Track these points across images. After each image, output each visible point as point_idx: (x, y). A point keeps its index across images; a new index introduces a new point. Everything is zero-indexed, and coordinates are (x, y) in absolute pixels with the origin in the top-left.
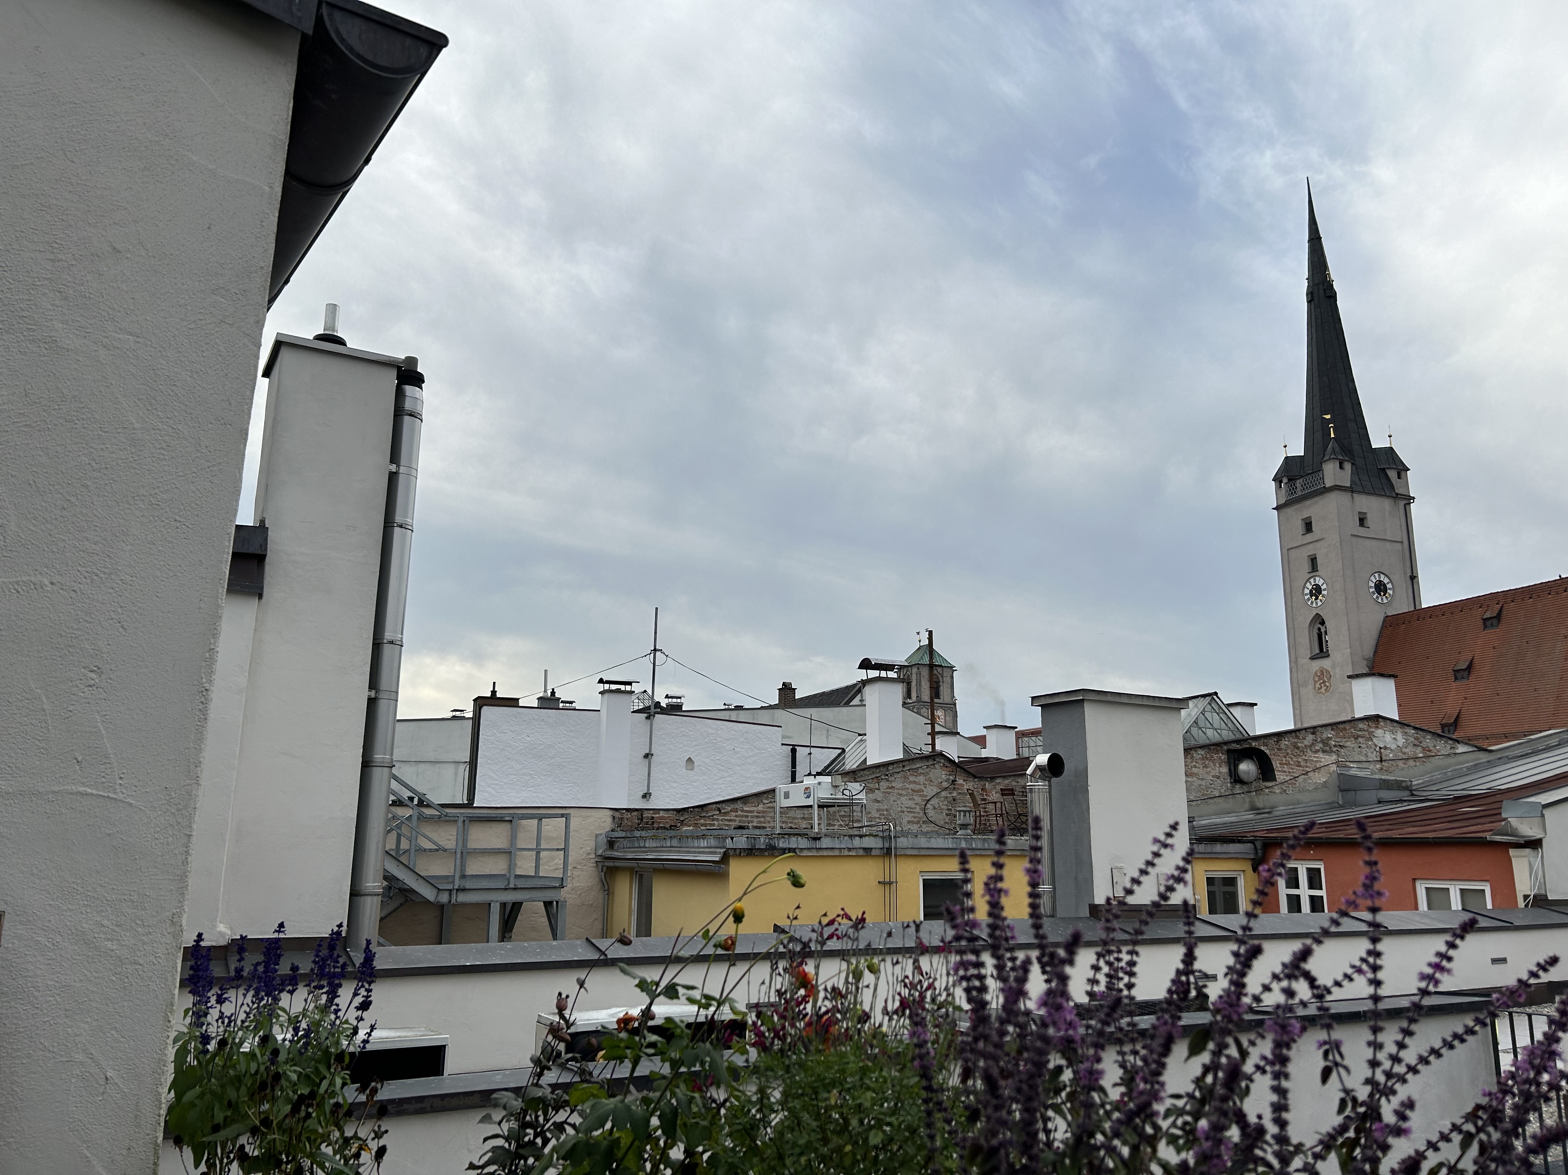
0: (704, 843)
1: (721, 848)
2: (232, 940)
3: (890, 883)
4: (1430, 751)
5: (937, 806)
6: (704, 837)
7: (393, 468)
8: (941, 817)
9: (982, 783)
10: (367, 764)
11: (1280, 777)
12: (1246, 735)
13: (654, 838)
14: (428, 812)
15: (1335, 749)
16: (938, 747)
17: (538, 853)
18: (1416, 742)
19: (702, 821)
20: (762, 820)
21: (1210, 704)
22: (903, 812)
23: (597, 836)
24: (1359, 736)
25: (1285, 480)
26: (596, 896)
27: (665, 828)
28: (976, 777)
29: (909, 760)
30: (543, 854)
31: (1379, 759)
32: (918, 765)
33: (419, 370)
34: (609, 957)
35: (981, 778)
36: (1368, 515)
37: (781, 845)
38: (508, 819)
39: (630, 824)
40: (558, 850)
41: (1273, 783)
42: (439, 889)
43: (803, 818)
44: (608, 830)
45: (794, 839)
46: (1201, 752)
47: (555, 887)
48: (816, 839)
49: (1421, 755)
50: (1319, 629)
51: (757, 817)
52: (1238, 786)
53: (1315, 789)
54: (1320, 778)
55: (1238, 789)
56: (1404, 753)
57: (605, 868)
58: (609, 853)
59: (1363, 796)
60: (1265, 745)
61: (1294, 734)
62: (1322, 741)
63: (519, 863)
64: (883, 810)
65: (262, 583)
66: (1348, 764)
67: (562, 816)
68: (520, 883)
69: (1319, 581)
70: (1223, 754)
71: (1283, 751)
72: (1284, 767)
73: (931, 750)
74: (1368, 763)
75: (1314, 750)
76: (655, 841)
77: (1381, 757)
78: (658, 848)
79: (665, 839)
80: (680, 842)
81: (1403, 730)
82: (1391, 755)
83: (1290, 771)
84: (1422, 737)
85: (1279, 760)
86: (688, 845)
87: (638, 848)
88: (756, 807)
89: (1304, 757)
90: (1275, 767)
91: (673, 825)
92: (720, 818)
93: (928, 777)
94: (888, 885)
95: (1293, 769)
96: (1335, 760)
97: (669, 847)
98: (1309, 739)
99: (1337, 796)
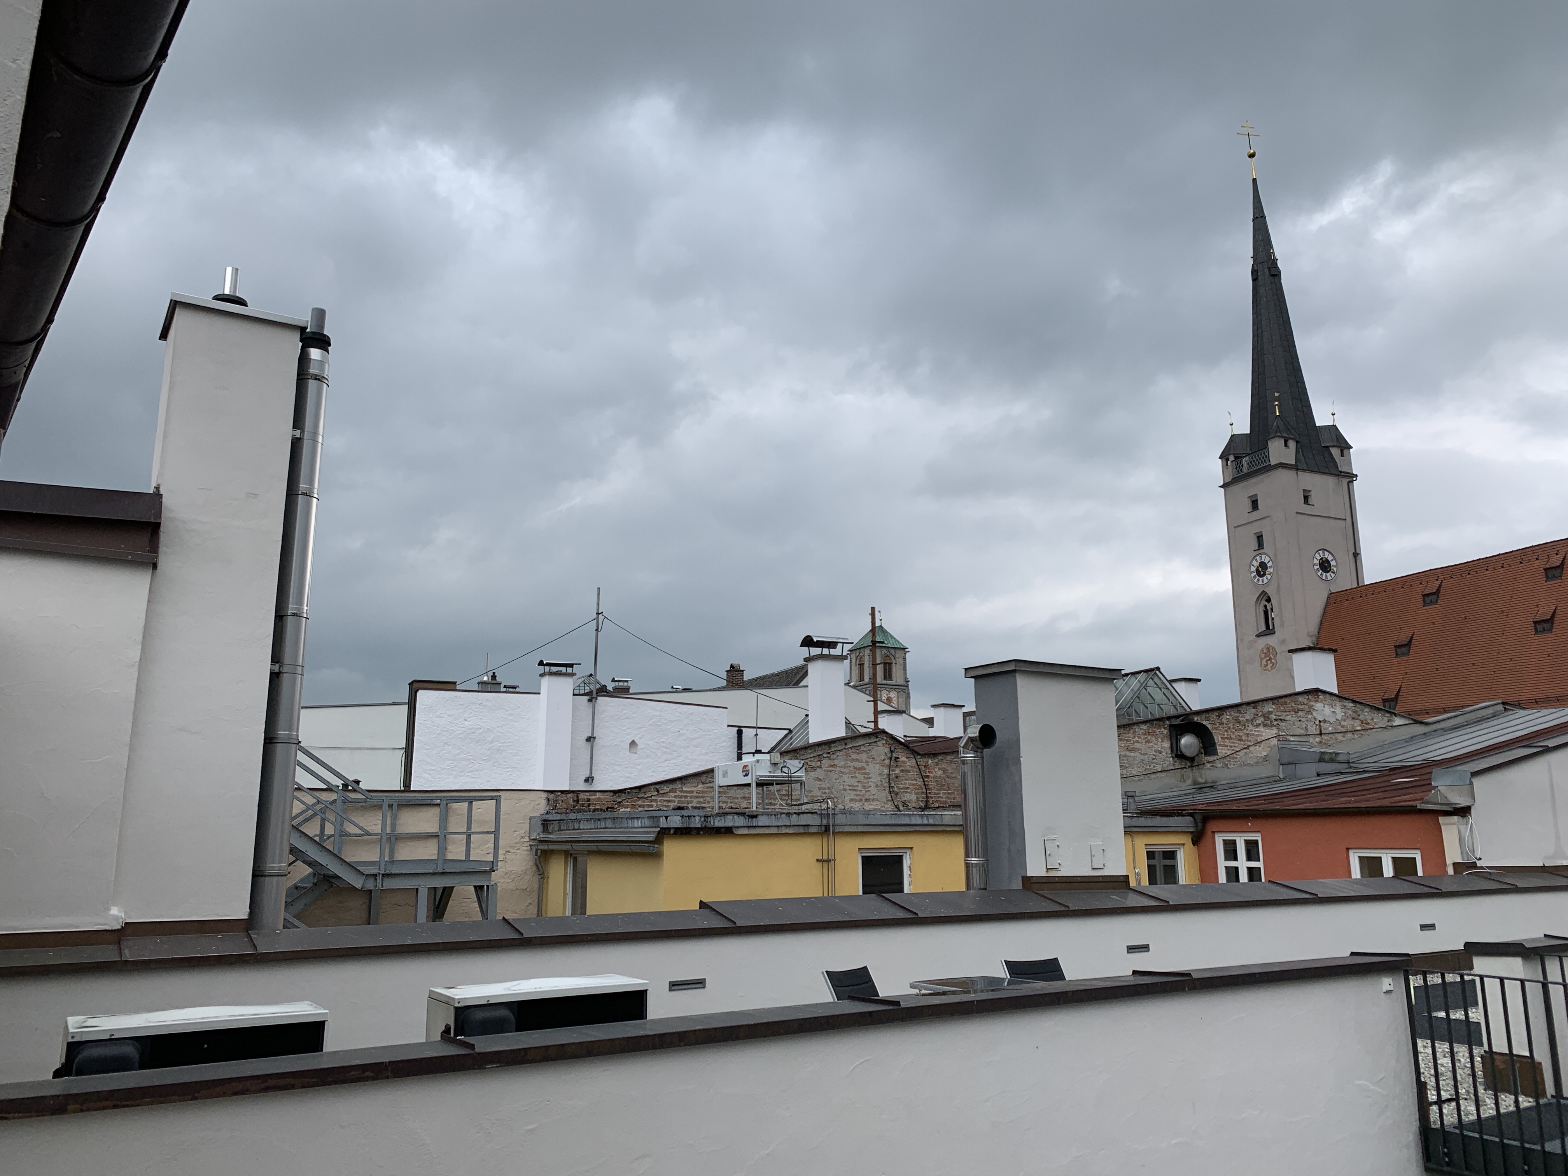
0: (637, 823)
1: (655, 827)
2: (125, 923)
3: (828, 861)
4: (1368, 724)
5: (879, 784)
6: (638, 818)
7: (298, 433)
8: (884, 795)
9: (925, 760)
10: (270, 740)
11: (1222, 751)
12: (1188, 710)
13: (587, 819)
14: (353, 796)
15: (1275, 723)
17: (469, 837)
18: (1355, 715)
19: (640, 802)
20: (702, 800)
21: (1153, 680)
22: (845, 790)
23: (531, 818)
24: (1298, 710)
25: (1232, 458)
26: (530, 880)
27: (601, 810)
28: (919, 754)
29: (851, 738)
30: (474, 837)
31: (1318, 733)
32: (860, 743)
33: (325, 332)
34: (527, 938)
35: (925, 756)
36: (1312, 493)
37: (718, 823)
38: (438, 801)
39: (565, 806)
40: (488, 833)
41: (1215, 758)
42: (364, 875)
43: (744, 798)
44: (542, 813)
45: (730, 817)
46: (1144, 727)
47: (485, 872)
48: (753, 816)
49: (1359, 728)
50: (1265, 606)
51: (697, 797)
52: (1179, 761)
53: (1256, 763)
54: (1261, 752)
55: (1180, 764)
56: (1343, 727)
57: (539, 851)
58: (543, 836)
59: (1301, 769)
60: (1207, 719)
61: (1235, 709)
62: (1263, 715)
63: (450, 847)
64: (825, 789)
65: (157, 553)
66: (1288, 737)
68: (451, 867)
69: (1265, 559)
70: (1165, 728)
71: (1225, 726)
72: (1226, 742)
73: (873, 728)
74: (1308, 736)
75: (1255, 724)
76: (589, 822)
77: (1321, 731)
78: (593, 829)
79: (599, 820)
80: (614, 823)
81: (1341, 703)
82: (1330, 729)
83: (1232, 745)
84: (1361, 710)
85: (1220, 734)
86: (623, 825)
87: (573, 830)
88: (696, 787)
89: (1245, 731)
90: (1216, 741)
91: (610, 806)
92: (659, 799)
93: (870, 754)
94: (827, 863)
95: (1234, 743)
96: (1276, 734)
97: (604, 828)
98: (1250, 713)
99: (1279, 769)
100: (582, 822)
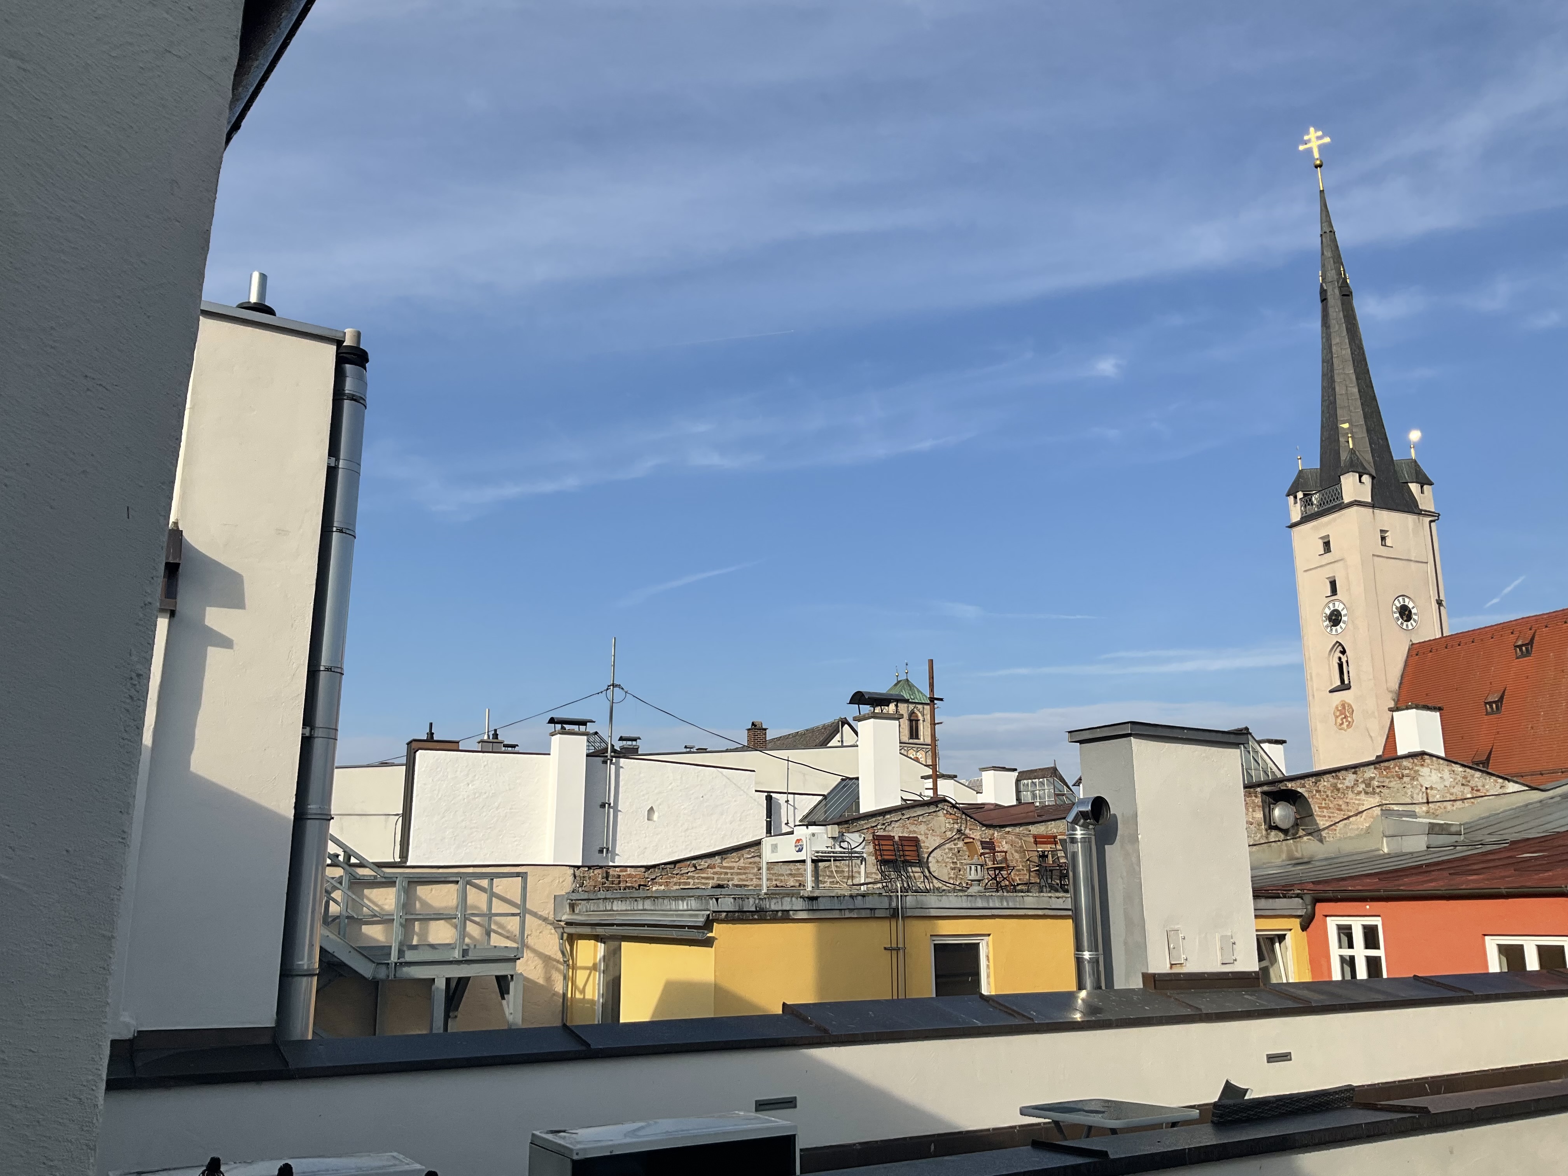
0: (682, 905)
1: (704, 910)
2: (137, 1031)
3: (898, 949)
4: (1479, 791)
5: (940, 860)
6: (683, 898)
7: (333, 461)
8: (946, 871)
9: (991, 832)
10: (300, 817)
11: (1320, 822)
12: (1282, 776)
13: (622, 899)
14: (361, 871)
15: (1378, 790)
16: (940, 792)
17: (490, 919)
18: (1464, 782)
19: (675, 879)
20: (744, 877)
23: (556, 896)
24: (1403, 775)
25: (1300, 495)
27: (633, 887)
28: (984, 825)
29: (907, 807)
31: (1425, 801)
32: (918, 813)
33: (364, 347)
34: (595, 1048)
35: (988, 826)
36: (1390, 534)
37: (774, 905)
38: (455, 879)
39: (592, 883)
41: (1312, 829)
42: (373, 962)
43: (791, 874)
44: (568, 891)
45: (788, 899)
47: (509, 960)
48: (813, 899)
49: (1469, 796)
50: (1340, 659)
51: (738, 874)
52: (1273, 833)
53: (1358, 836)
54: (1361, 823)
55: (1274, 835)
56: (1452, 794)
57: (565, 936)
58: (570, 918)
59: (1409, 842)
61: (1333, 774)
62: (1363, 782)
66: (1392, 806)
67: (518, 875)
68: (471, 954)
69: (1339, 607)
70: (1256, 797)
71: (1322, 793)
72: (1323, 812)
73: (932, 796)
74: (1414, 805)
75: (1356, 792)
76: (624, 903)
77: (1427, 799)
78: (628, 911)
79: (636, 900)
80: (654, 904)
81: (1449, 768)
82: (1438, 796)
83: (1331, 815)
84: (1471, 775)
85: (1316, 803)
86: (664, 908)
87: (604, 911)
88: (737, 862)
89: (1345, 799)
90: (1314, 811)
91: (642, 883)
92: (696, 875)
93: (930, 826)
94: (895, 952)
95: (1333, 813)
96: (1378, 802)
97: (641, 910)
98: (1350, 778)
99: (1382, 842)
100: (615, 902)
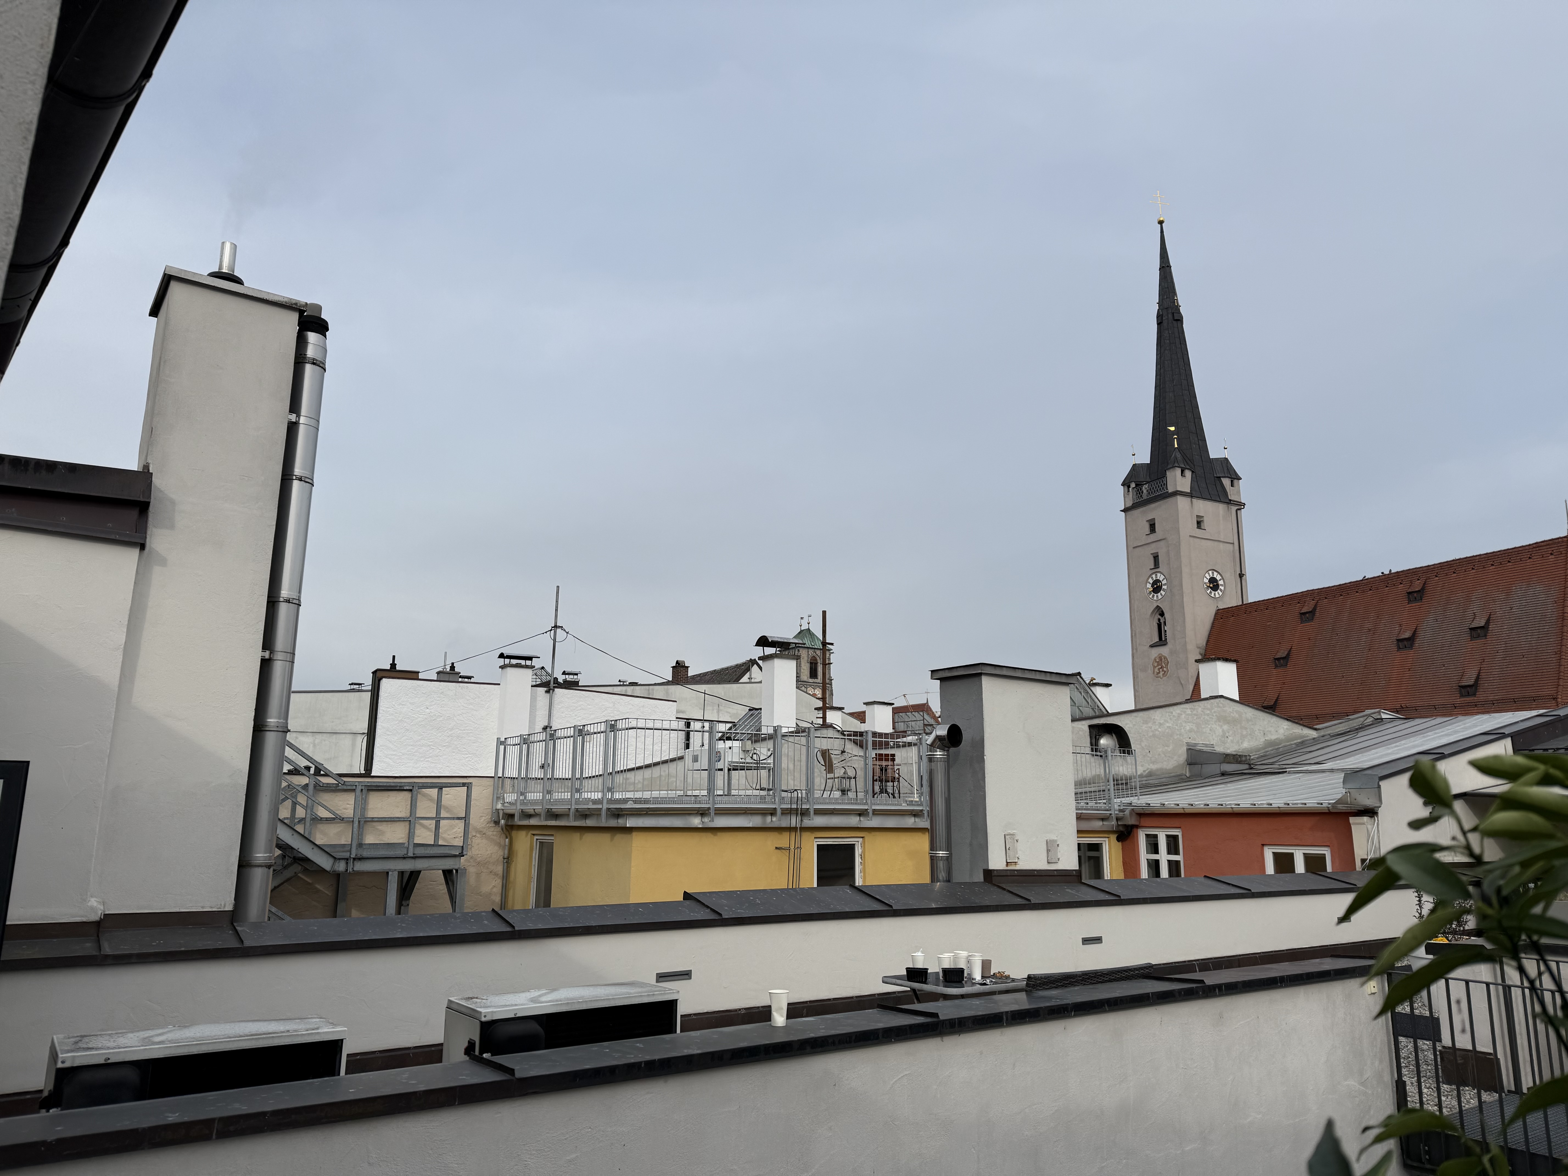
2: (104, 914)
7: (293, 417)
10: (259, 728)
11: (1135, 749)
12: (1105, 711)
14: (325, 780)
16: (829, 721)
17: (438, 822)
25: (1133, 485)
30: (442, 823)
33: (324, 316)
34: (517, 929)
36: (1205, 519)
38: (408, 788)
40: (459, 818)
41: (1130, 755)
42: (335, 858)
47: (455, 856)
50: (1159, 620)
59: (1208, 769)
60: (1122, 720)
63: (417, 832)
65: (146, 533)
67: (463, 785)
68: (420, 851)
69: (1160, 577)
72: (1140, 742)
73: (822, 723)
81: (1243, 709)
85: (1135, 735)
90: (1131, 742)
99: (1186, 769)
